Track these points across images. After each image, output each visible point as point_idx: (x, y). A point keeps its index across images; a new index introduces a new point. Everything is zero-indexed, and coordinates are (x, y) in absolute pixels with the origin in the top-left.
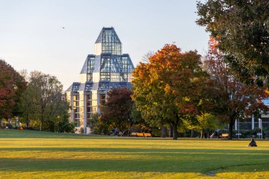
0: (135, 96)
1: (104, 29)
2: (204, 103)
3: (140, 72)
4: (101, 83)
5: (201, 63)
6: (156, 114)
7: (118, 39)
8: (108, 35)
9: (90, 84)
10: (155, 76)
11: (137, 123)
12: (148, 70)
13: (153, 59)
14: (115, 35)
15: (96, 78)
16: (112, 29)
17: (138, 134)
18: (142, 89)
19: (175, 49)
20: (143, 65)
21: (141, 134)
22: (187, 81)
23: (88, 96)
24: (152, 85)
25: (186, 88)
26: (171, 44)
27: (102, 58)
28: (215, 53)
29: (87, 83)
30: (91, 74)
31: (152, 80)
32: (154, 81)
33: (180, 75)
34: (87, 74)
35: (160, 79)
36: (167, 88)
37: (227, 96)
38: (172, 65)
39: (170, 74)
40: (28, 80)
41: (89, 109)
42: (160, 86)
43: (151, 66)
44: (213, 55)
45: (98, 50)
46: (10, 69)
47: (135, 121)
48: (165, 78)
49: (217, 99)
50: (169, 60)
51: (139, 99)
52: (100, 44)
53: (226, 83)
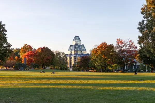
0: (92, 59)
1: (76, 36)
2: (115, 61)
3: (94, 51)
4: (75, 54)
5: (114, 48)
6: (99, 64)
7: (80, 39)
8: (77, 38)
9: (71, 54)
10: (99, 52)
11: (91, 67)
12: (97, 50)
13: (98, 47)
14: (79, 38)
15: (73, 52)
16: (78, 36)
17: (92, 71)
18: (95, 56)
19: (105, 44)
20: (95, 49)
21: (93, 71)
22: (110, 54)
23: (71, 58)
24: (98, 55)
25: (109, 56)
26: (104, 42)
27: (75, 46)
28: (119, 45)
29: (70, 54)
30: (71, 51)
31: (98, 54)
32: (99, 54)
33: (107, 52)
34: (70, 51)
35: (101, 53)
36: (103, 56)
37: (122, 59)
38: (104, 49)
39: (104, 51)
40: (55, 54)
41: (71, 63)
42: (101, 55)
43: (98, 49)
44: (118, 46)
45: (73, 43)
46: (50, 50)
47: (90, 66)
48: (102, 53)
49: (119, 60)
50: (104, 47)
51: (94, 60)
52: (74, 41)
53: (122, 54)
